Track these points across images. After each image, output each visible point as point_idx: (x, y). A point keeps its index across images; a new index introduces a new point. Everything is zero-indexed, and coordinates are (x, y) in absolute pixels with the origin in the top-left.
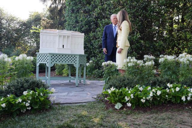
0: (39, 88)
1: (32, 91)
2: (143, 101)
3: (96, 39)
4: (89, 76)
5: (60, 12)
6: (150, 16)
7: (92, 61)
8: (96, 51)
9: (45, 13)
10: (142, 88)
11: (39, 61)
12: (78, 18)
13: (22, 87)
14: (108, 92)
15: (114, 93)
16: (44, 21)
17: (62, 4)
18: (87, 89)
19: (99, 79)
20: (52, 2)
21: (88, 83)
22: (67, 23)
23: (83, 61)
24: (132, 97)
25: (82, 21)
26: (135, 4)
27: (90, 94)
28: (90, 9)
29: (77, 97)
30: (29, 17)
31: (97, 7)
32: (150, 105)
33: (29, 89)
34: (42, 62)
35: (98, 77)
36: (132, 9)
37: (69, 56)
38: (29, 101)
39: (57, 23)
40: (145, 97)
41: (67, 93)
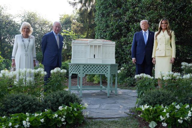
0: (72, 102)
1: (66, 107)
2: (180, 121)
3: (128, 44)
4: (120, 84)
5: (90, 15)
6: (188, 18)
7: (123, 68)
8: (127, 57)
9: (75, 15)
10: (179, 106)
11: (72, 71)
12: (108, 22)
13: (58, 101)
14: (141, 109)
15: (148, 110)
16: (75, 25)
17: (92, 6)
18: (119, 101)
19: (131, 87)
20: (81, 5)
21: (120, 93)
22: (97, 27)
23: (114, 70)
24: (168, 116)
25: (112, 25)
26: (171, 5)
27: (122, 107)
28: (121, 13)
29: (109, 110)
30: (60, 20)
31: (128, 10)
32: (189, 125)
33: (63, 103)
34: (74, 73)
35: (130, 86)
36: (167, 11)
37: (100, 66)
38: (64, 117)
39: (87, 26)
40: (183, 118)
41: (99, 105)
